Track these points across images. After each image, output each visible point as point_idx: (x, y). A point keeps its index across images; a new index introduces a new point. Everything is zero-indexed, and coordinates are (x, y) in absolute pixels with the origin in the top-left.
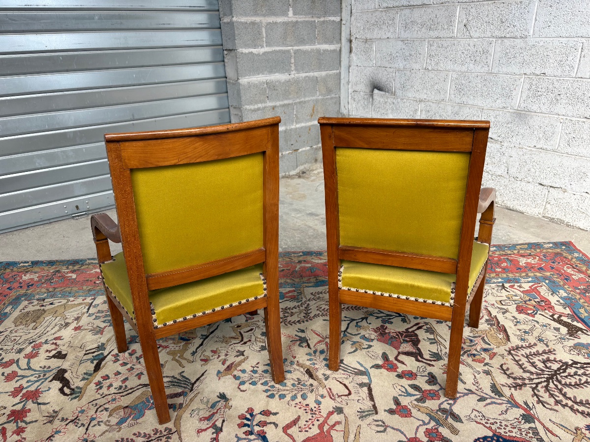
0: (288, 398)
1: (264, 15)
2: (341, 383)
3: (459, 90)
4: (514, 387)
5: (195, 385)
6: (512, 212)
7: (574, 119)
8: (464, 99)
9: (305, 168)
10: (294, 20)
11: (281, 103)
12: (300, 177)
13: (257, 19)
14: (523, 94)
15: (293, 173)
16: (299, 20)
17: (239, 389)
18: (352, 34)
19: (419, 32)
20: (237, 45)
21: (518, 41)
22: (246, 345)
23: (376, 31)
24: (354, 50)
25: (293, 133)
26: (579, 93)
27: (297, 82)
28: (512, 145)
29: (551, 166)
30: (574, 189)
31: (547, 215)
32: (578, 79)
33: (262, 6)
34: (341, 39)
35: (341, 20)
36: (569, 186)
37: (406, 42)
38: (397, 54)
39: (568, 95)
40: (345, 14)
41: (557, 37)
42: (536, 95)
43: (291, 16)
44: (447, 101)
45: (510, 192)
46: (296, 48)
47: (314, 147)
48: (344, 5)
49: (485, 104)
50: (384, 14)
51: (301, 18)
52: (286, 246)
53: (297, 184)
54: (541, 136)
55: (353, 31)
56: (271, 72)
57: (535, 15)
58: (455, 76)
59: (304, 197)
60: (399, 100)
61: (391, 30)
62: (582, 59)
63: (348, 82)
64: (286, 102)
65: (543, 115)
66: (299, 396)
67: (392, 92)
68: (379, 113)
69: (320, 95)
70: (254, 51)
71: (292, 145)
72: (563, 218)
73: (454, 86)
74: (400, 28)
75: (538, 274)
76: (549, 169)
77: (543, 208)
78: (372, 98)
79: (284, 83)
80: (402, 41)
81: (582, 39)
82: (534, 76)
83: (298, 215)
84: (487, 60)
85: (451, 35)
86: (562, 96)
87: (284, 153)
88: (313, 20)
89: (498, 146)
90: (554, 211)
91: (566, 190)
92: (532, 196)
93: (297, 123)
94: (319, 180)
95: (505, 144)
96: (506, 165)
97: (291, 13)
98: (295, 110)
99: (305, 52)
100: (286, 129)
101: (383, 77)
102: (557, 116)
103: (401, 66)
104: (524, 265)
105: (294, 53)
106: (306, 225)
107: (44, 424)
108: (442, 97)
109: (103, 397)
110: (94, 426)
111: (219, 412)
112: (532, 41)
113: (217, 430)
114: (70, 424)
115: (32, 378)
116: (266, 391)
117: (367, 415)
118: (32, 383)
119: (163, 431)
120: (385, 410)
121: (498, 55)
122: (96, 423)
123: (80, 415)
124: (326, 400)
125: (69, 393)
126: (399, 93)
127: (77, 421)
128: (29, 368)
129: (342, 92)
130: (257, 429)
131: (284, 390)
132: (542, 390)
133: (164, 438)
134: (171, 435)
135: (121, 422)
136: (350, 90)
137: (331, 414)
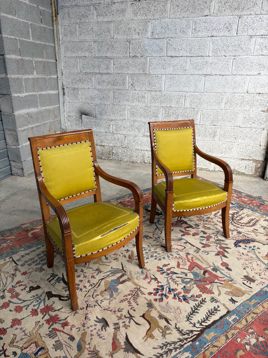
0: (167, 258)
1: (23, 74)
2: (178, 245)
3: (133, 114)
5: (125, 269)
8: (135, 118)
10: (37, 77)
11: (35, 125)
13: (20, 76)
14: (163, 116)
16: (39, 77)
18: (64, 85)
19: (107, 86)
20: (11, 92)
21: (158, 93)
23: (80, 84)
24: (66, 93)
27: (41, 112)
32: (185, 109)
33: (21, 69)
34: (58, 88)
35: (58, 77)
37: (100, 91)
38: (95, 97)
39: (182, 115)
40: (59, 74)
41: (174, 91)
42: (168, 116)
43: (35, 75)
44: (127, 120)
46: (39, 93)
48: (58, 69)
49: (146, 120)
50: (84, 76)
51: (40, 76)
55: (65, 83)
56: (29, 108)
57: (164, 82)
58: (129, 108)
60: (99, 120)
61: (90, 84)
62: (186, 100)
63: (64, 111)
64: (37, 124)
66: (169, 255)
67: (94, 116)
68: (87, 127)
70: (20, 95)
73: (129, 113)
74: (95, 83)
78: (81, 119)
79: (35, 113)
80: (98, 90)
81: (185, 93)
82: (167, 108)
84: (145, 101)
85: (125, 88)
86: (179, 116)
88: (45, 77)
97: (35, 73)
98: (41, 129)
99: (43, 95)
101: (87, 108)
103: (98, 103)
105: (39, 96)
107: (74, 315)
108: (124, 117)
109: (88, 292)
110: (101, 303)
111: (147, 273)
112: (164, 93)
113: (155, 279)
114: (88, 308)
115: (34, 303)
116: (156, 259)
117: (198, 251)
118: (38, 305)
119: (135, 290)
120: (202, 248)
121: (149, 99)
122: (101, 302)
123: (87, 303)
124: (180, 253)
125: (67, 299)
126: (98, 116)
127: (90, 306)
128: (24, 301)
129: (61, 117)
130: (169, 272)
131: (162, 256)
132: (234, 224)
133: (138, 291)
134: (140, 289)
135: (111, 296)
136: (65, 116)
137: (187, 256)
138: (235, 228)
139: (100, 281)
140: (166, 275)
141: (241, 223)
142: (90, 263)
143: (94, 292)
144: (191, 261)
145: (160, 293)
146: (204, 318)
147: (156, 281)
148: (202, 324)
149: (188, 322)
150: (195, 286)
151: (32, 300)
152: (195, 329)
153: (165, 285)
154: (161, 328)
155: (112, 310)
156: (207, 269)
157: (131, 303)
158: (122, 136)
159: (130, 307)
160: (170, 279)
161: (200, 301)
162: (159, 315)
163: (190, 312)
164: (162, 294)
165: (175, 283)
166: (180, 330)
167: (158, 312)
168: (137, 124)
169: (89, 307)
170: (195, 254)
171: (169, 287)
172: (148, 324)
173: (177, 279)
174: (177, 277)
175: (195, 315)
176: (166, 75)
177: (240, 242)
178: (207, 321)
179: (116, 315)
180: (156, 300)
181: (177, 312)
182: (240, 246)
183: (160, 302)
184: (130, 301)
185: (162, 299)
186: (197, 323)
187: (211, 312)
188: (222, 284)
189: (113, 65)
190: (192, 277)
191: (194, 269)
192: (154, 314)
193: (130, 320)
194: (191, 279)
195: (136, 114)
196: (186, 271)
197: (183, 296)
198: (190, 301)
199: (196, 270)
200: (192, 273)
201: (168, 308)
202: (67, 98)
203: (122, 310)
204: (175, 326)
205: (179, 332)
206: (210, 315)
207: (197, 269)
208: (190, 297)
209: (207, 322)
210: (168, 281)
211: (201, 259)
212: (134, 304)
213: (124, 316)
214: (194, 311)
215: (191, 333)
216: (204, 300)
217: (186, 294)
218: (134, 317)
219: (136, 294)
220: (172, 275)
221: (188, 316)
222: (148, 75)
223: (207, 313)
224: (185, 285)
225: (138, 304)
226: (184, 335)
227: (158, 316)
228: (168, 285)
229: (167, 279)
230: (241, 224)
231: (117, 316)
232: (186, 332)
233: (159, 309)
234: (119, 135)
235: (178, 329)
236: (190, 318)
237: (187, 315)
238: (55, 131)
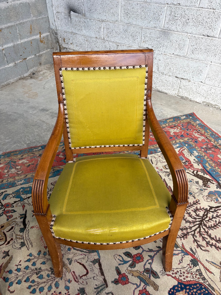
0: (46, 290)
2: (80, 264)
3: (127, 14)
4: (183, 237)
6: (161, 93)
7: (196, 36)
8: (130, 20)
9: (34, 70)
11: (6, 26)
12: (31, 78)
14: (167, 19)
15: (26, 75)
17: (9, 290)
22: (10, 244)
25: (19, 47)
26: (200, 19)
27: (13, 8)
28: (160, 53)
29: (182, 66)
30: (195, 80)
31: (179, 95)
32: (200, 8)
36: (192, 78)
39: (194, 19)
42: (174, 18)
44: (119, 21)
45: (160, 81)
47: (37, 55)
49: (143, 25)
52: (29, 142)
53: (30, 84)
54: (177, 47)
58: (123, 3)
59: (36, 95)
60: (88, 20)
63: (52, 6)
64: (9, 24)
65: (179, 33)
66: (53, 285)
67: (83, 14)
68: (76, 29)
69: (34, 17)
71: (21, 55)
72: (188, 96)
75: (182, 141)
76: (181, 68)
77: (178, 91)
78: (70, 18)
79: (4, 10)
82: (173, 6)
83: (35, 112)
86: (190, 20)
87: (16, 62)
90: (184, 93)
91: (190, 80)
92: (172, 84)
93: (21, 39)
94: (45, 79)
96: (157, 65)
98: (17, 30)
100: (14, 45)
101: (75, 2)
102: (186, 34)
104: (173, 134)
106: (41, 120)
108: (116, 18)
116: (29, 288)
117: (101, 290)
120: (112, 282)
124: (72, 284)
126: (88, 14)
129: (49, 13)
131: (42, 283)
136: (54, 12)
138: (194, 246)
141: (210, 236)
158: (114, 44)
168: (132, 29)
177: (182, 289)
195: (131, 13)
230: (209, 239)
234: (111, 43)
238: (40, 33)
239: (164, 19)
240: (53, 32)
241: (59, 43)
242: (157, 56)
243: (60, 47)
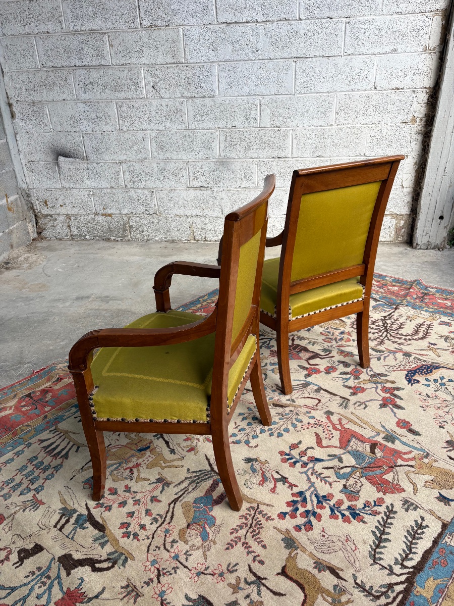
0: (291, 428)
2: (304, 398)
3: (161, 147)
4: (381, 344)
7: (265, 160)
8: (168, 155)
12: (7, 269)
14: (222, 145)
18: (10, 97)
19: (103, 94)
21: (207, 100)
23: (45, 92)
24: (17, 114)
26: (265, 140)
28: (221, 189)
30: (276, 214)
32: (261, 128)
38: (81, 117)
39: (257, 141)
41: (239, 96)
42: (231, 145)
44: (150, 159)
47: (6, 231)
49: (189, 157)
50: (51, 74)
53: (16, 276)
54: (243, 177)
55: (11, 93)
57: (217, 77)
58: (153, 134)
59: (44, 286)
60: (95, 165)
61: (66, 91)
62: (262, 113)
63: (19, 152)
65: (241, 160)
66: (295, 422)
67: (84, 158)
68: (72, 181)
73: (154, 145)
74: (77, 88)
78: (58, 166)
80: (84, 103)
81: (259, 97)
82: (227, 129)
83: (68, 304)
84: (183, 118)
85: (141, 96)
86: (252, 143)
89: (209, 192)
94: (36, 265)
95: (215, 190)
96: (220, 207)
101: (67, 142)
102: (252, 160)
103: (89, 129)
106: (91, 310)
107: (135, 603)
108: (144, 155)
109: (153, 538)
110: (187, 559)
111: (264, 470)
112: (219, 100)
113: (282, 481)
114: (161, 579)
115: (37, 591)
116: (271, 435)
117: (346, 405)
118: (46, 595)
119: (248, 512)
120: (350, 396)
121: (191, 114)
122: (185, 557)
123: (157, 566)
124: (313, 413)
125: (110, 565)
126: (92, 157)
127: (165, 571)
128: (13, 589)
129: (15, 164)
130: (305, 459)
131: (281, 426)
132: (392, 338)
133: (258, 515)
134: (259, 510)
135: (205, 537)
136: (23, 161)
137: (328, 418)
139: (172, 506)
140: (302, 467)
142: (141, 469)
143: (166, 535)
144: (339, 427)
145: (301, 510)
146: (404, 551)
147: (287, 485)
148: (405, 563)
149: (377, 567)
150: (363, 480)
151: (30, 582)
152: (394, 579)
153: (306, 491)
154: (327, 592)
155: (215, 572)
156: (375, 439)
157: (251, 547)
158: (145, 192)
159: (251, 557)
160: (312, 474)
161: (385, 513)
162: (314, 563)
163: (374, 542)
164: (306, 511)
165: (323, 481)
166: (367, 588)
167: (312, 555)
168: (171, 166)
169: (164, 574)
170: (341, 411)
171: (315, 492)
172: (300, 590)
173: (326, 473)
174: (324, 468)
175: (385, 547)
176: (220, 63)
177: (414, 374)
178: (411, 555)
179: (226, 583)
180: (298, 528)
181: (348, 548)
182: (418, 382)
183: (307, 530)
184: (247, 541)
185: (310, 522)
186: (396, 564)
187: (413, 533)
188: (412, 466)
189: (108, 47)
190: (352, 462)
191: (351, 444)
192: (304, 563)
193: (258, 587)
194: (353, 467)
195: (167, 146)
196: (338, 452)
197: (349, 508)
198: (367, 518)
199: (354, 444)
200: (349, 452)
201: (327, 543)
202: (21, 124)
203: (235, 568)
204: (355, 581)
205: (366, 594)
206: (414, 541)
207: (356, 442)
208: (363, 508)
209: (412, 559)
210: (309, 479)
211: (357, 421)
212: (256, 547)
213: (243, 580)
214: (381, 539)
215: (390, 591)
216: (390, 508)
217: (353, 503)
218: (266, 579)
219: (254, 523)
220: (314, 465)
221: (373, 553)
222: (183, 65)
223: (406, 537)
224: (343, 482)
225: (264, 547)
226: (378, 597)
227: (314, 565)
228: (312, 489)
229: (307, 475)
231: (230, 585)
232: (379, 589)
233: (311, 548)
234: (140, 191)
235: (361, 586)
236: (377, 556)
237: (369, 551)
238: (6, 195)
239: (218, 146)
240: (23, 194)
241: (34, 210)
242: (218, 195)
243: (36, 216)
